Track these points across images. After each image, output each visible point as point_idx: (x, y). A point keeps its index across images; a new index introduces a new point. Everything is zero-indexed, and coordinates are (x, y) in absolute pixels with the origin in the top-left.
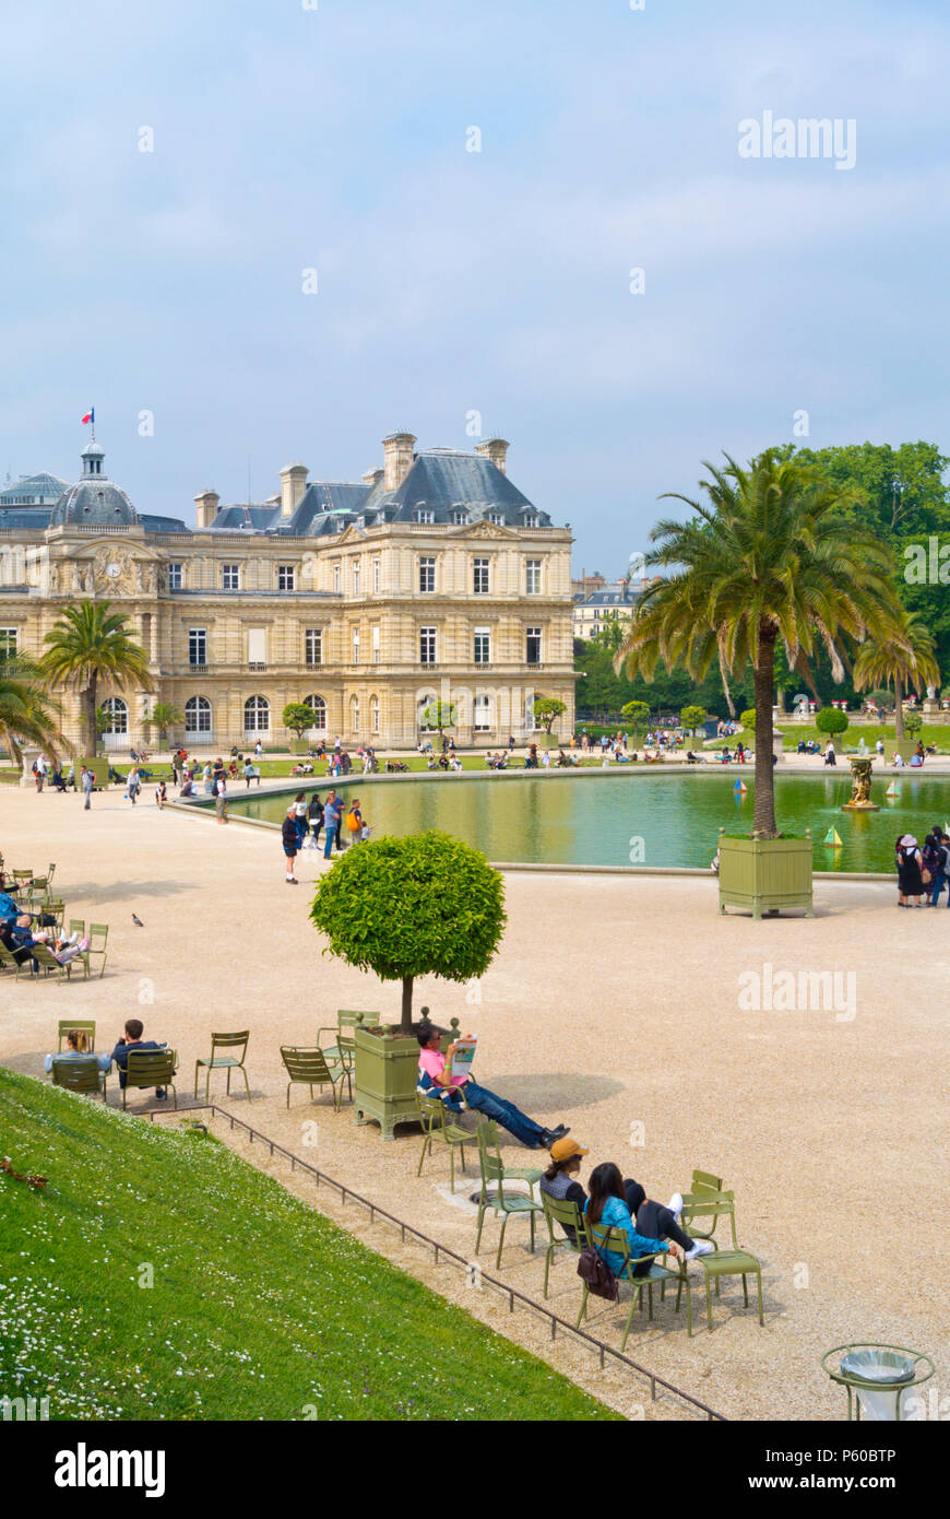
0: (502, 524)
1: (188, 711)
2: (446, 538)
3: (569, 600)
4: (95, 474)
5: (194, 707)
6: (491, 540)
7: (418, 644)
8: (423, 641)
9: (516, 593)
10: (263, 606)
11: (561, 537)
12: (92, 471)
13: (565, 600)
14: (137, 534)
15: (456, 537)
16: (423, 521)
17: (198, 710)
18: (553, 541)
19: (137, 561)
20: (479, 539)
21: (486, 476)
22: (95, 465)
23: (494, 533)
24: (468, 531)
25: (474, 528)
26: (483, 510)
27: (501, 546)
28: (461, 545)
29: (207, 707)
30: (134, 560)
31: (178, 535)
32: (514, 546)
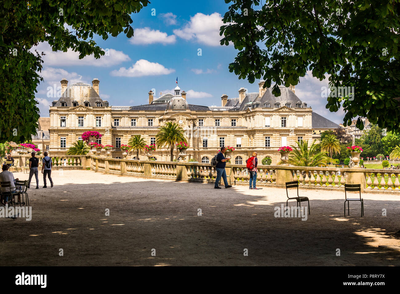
0: (290, 107)
1: (202, 160)
2: (273, 112)
3: (311, 129)
4: (178, 95)
5: (204, 159)
6: (286, 112)
7: (265, 142)
8: (266, 141)
9: (294, 127)
10: (223, 131)
11: (308, 110)
12: (177, 94)
13: (310, 129)
14: (188, 112)
15: (276, 111)
16: (266, 107)
17: (205, 160)
18: (306, 112)
19: (187, 119)
20: (283, 112)
21: (288, 93)
22: (178, 93)
23: (288, 110)
24: (280, 109)
25: (281, 108)
26: (286, 103)
27: (289, 114)
28: (278, 113)
29: (208, 159)
30: (186, 119)
31: (202, 111)
32: (294, 113)
